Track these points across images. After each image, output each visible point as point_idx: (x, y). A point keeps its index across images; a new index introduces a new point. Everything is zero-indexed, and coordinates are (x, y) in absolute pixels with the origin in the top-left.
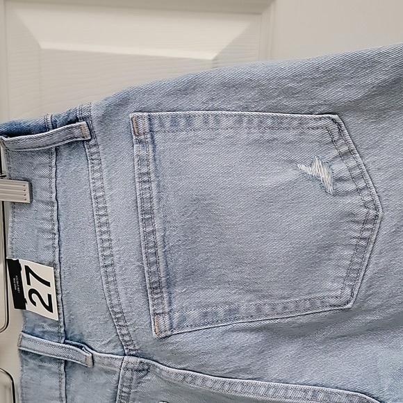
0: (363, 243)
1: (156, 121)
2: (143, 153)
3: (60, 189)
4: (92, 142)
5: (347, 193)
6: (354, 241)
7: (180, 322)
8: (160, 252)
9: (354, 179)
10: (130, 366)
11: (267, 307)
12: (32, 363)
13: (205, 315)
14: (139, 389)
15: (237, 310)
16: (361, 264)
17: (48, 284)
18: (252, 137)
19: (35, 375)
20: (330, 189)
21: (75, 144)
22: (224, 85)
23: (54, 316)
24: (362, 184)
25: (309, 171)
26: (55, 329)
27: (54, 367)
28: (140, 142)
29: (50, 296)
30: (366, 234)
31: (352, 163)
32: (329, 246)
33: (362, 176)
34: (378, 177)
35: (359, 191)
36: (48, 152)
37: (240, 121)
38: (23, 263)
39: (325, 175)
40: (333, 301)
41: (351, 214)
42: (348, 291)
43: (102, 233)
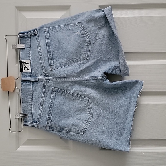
0: (88, 46)
1: (49, 29)
2: (47, 35)
3: (31, 44)
4: (37, 34)
5: (84, 37)
6: (86, 46)
7: (56, 67)
8: (51, 52)
9: (85, 34)
10: (46, 79)
11: (72, 61)
12: (24, 84)
13: (61, 65)
14: (48, 84)
15: (66, 63)
16: (88, 50)
17: (29, 64)
18: (67, 29)
19: (25, 87)
20: (81, 36)
21: (34, 35)
22: (61, 21)
23: (30, 71)
24: (86, 35)
25: (77, 33)
26: (30, 75)
27: (29, 83)
28: (47, 33)
29: (29, 67)
30: (88, 44)
31: (84, 31)
32: (82, 47)
33: (86, 34)
34: (89, 33)
35: (86, 36)
36: (29, 37)
37: (64, 27)
38: (23, 61)
39: (80, 34)
40: (84, 58)
41: (85, 41)
42: (87, 56)
43: (40, 54)
